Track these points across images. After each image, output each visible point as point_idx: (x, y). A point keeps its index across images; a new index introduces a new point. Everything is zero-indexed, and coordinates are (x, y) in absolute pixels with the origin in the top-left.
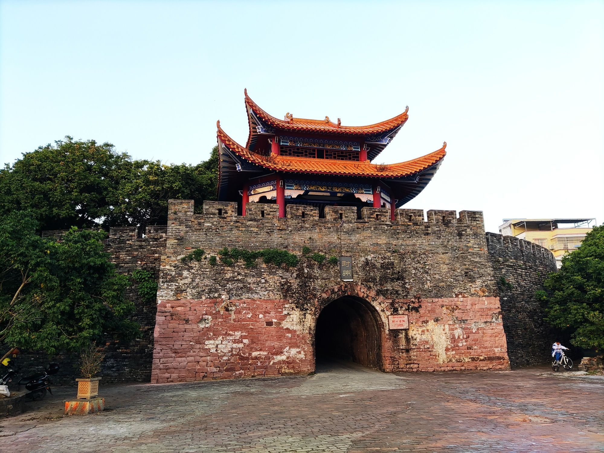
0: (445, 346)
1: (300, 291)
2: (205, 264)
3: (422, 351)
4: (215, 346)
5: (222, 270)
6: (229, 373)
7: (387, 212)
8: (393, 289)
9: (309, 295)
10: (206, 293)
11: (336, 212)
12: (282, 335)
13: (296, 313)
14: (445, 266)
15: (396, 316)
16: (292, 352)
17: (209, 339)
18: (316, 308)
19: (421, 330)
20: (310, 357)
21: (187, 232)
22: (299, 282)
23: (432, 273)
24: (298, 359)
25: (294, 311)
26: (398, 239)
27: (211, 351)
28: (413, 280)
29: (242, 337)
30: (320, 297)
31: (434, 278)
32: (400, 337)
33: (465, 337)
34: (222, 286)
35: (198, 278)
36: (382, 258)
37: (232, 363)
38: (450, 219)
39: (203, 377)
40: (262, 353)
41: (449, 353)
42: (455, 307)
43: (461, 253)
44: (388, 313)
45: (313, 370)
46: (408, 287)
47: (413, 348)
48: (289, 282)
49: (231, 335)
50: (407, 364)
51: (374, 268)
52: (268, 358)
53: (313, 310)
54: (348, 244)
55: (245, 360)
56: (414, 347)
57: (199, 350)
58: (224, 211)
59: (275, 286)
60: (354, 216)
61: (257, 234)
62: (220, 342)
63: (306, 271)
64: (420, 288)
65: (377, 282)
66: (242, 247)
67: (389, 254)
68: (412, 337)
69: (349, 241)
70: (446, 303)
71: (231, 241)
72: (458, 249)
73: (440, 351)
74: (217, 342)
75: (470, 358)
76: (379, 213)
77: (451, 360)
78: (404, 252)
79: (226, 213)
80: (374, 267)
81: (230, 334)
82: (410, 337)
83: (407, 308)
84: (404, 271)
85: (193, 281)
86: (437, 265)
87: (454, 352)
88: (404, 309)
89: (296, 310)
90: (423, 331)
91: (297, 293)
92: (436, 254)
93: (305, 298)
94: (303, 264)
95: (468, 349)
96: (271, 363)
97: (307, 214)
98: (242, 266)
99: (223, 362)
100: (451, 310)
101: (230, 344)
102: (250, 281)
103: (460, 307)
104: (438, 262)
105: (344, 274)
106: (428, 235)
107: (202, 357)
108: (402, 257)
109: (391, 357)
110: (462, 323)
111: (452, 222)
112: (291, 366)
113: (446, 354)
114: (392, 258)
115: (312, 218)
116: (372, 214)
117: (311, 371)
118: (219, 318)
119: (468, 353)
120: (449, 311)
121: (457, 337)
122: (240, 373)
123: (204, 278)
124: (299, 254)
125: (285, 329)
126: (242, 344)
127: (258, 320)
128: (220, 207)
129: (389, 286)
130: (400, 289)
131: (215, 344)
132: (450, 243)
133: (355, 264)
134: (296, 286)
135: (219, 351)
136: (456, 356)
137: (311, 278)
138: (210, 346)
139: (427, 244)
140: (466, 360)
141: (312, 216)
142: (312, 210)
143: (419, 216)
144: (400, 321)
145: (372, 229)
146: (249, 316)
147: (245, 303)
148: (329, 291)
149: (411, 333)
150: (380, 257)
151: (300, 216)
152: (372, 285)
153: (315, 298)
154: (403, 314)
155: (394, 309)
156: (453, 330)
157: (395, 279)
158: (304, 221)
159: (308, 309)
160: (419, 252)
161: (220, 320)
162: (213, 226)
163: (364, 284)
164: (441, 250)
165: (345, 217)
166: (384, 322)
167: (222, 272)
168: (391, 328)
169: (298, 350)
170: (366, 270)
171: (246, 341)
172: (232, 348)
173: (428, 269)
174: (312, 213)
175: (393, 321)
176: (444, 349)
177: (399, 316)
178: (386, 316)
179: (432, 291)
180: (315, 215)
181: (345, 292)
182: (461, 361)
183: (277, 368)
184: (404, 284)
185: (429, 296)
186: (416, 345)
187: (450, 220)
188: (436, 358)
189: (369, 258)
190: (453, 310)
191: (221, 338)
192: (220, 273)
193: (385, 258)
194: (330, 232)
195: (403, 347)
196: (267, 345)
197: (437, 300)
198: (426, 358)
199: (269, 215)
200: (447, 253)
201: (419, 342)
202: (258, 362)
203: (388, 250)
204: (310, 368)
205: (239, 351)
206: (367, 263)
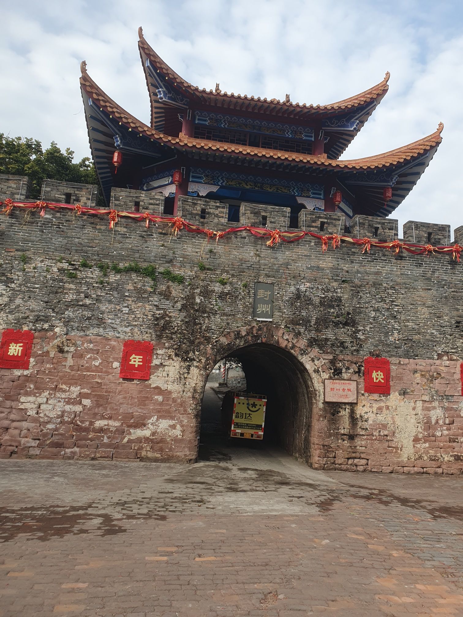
0: (414, 434)
1: (186, 330)
2: (34, 277)
3: (376, 439)
4: (36, 406)
5: (59, 288)
6: (54, 450)
7: (339, 220)
8: (336, 339)
9: (199, 338)
10: (30, 322)
11: (256, 213)
12: (147, 397)
13: (175, 364)
14: (425, 310)
15: (337, 381)
16: (161, 426)
17: (27, 394)
18: (207, 359)
19: (377, 406)
20: (190, 436)
21: (12, 225)
22: (185, 317)
23: (403, 318)
24: (170, 436)
25: (171, 361)
26: (352, 262)
27: (28, 414)
28: (371, 328)
29: (82, 395)
30: (216, 341)
31: (405, 326)
32: (340, 414)
33: (447, 421)
34: (57, 313)
35: (20, 296)
36: (323, 289)
37: (61, 434)
38: (439, 237)
39: (12, 453)
40: (111, 423)
41: (418, 446)
42: (435, 374)
43: (453, 292)
44: (325, 376)
45: (194, 457)
46: (362, 337)
47: (361, 433)
48: (167, 315)
49: (65, 391)
50: (348, 459)
51: (308, 304)
52: (121, 432)
53: (203, 361)
54: (270, 265)
55: (83, 431)
56: (363, 432)
57: (9, 410)
58: (74, 198)
59: (145, 320)
60: (284, 221)
61: (124, 237)
62: (45, 400)
63: (198, 301)
64: (380, 341)
65: (311, 326)
66: (98, 255)
67: (335, 284)
68: (361, 416)
69: (272, 260)
70: (421, 368)
71: (81, 244)
72: (449, 284)
73: (405, 442)
74: (40, 400)
75: (451, 456)
76: (326, 220)
77: (420, 457)
78: (360, 283)
79: (78, 200)
80: (309, 301)
81: (61, 389)
82: (358, 416)
83: (357, 370)
84: (357, 311)
85: (11, 300)
86: (411, 306)
87: (427, 445)
88: (351, 371)
89: (175, 359)
90: (380, 409)
91: (180, 333)
92: (412, 290)
93: (192, 343)
94: (194, 289)
95: (450, 441)
96: (126, 440)
97: (209, 213)
98: (94, 285)
99: (47, 433)
100: (428, 379)
101: (60, 404)
102: (104, 308)
103: (443, 375)
104: (415, 303)
105: (259, 311)
106: (401, 260)
107: (13, 421)
108: (356, 291)
109: (324, 446)
110: (445, 400)
111: (442, 242)
112: (157, 446)
113: (414, 447)
114: (339, 290)
115: (216, 220)
116: (314, 221)
117: (190, 458)
118: (47, 363)
119: (449, 447)
120: (426, 380)
121: (433, 422)
122: (72, 452)
123: (30, 297)
124: (190, 273)
125: (155, 388)
126: (81, 406)
127: (110, 370)
128: (69, 191)
129: (329, 334)
130: (348, 340)
131: (36, 403)
132: (437, 274)
133: (278, 295)
134: (179, 322)
135: (42, 415)
136: (430, 451)
137: (204, 312)
138: (28, 406)
139: (399, 273)
140: (446, 459)
141: (217, 216)
142: (217, 207)
143: (389, 229)
144: (344, 390)
145: (313, 244)
146: (97, 364)
147: (91, 342)
148: (232, 335)
149: (360, 410)
150: (320, 287)
151: (197, 214)
152: (302, 330)
153: (208, 343)
154: (350, 380)
155: (335, 370)
156: (428, 409)
157: (341, 323)
158: (203, 224)
159: (194, 360)
160: (385, 285)
161: (48, 366)
162: (54, 219)
163: (289, 328)
164: (420, 284)
165: (271, 222)
166: (317, 389)
167: (60, 291)
168: (327, 400)
169: (172, 422)
170: (296, 306)
171: (87, 402)
172: (63, 412)
173: (397, 311)
174: (217, 212)
175: (332, 389)
176: (412, 438)
177: (343, 381)
178: (320, 380)
179: (399, 348)
180: (221, 215)
181: (257, 337)
182: (438, 460)
183: (134, 449)
184: (354, 332)
185: (394, 353)
186: (367, 429)
187: (439, 239)
188: (396, 452)
189: (303, 288)
190: (432, 379)
191: (46, 394)
192: (57, 293)
193: (328, 291)
194: (244, 244)
195: (346, 431)
196: (121, 411)
197: (407, 361)
198: (382, 451)
199: (147, 209)
200: (430, 289)
201: (371, 425)
202: (103, 437)
203: (335, 278)
204: (188, 453)
205: (75, 416)
206: (298, 296)
